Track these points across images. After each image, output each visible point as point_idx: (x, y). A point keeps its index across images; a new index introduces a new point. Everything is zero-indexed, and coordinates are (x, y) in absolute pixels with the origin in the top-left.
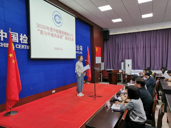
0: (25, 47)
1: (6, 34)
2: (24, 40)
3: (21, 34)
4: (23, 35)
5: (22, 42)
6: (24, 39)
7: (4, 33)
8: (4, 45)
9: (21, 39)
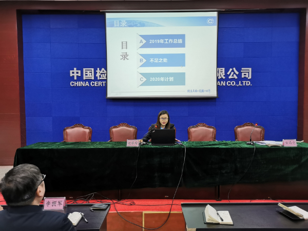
0: (102, 84)
1: (79, 71)
2: (101, 75)
3: (98, 69)
4: (100, 70)
5: (98, 79)
7: (77, 71)
8: (77, 84)
9: (98, 75)
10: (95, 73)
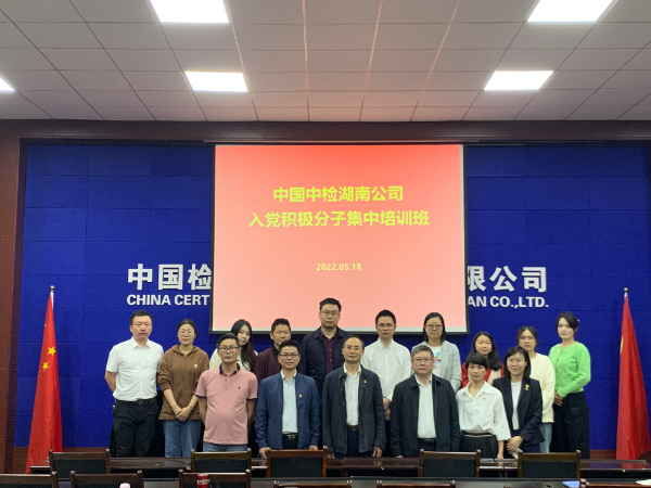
0: (202, 299)
1: (150, 271)
2: (200, 280)
3: (194, 266)
4: (198, 268)
5: (193, 288)
6: (201, 277)
7: (145, 271)
8: (144, 300)
9: (192, 280)
10: (186, 275)
